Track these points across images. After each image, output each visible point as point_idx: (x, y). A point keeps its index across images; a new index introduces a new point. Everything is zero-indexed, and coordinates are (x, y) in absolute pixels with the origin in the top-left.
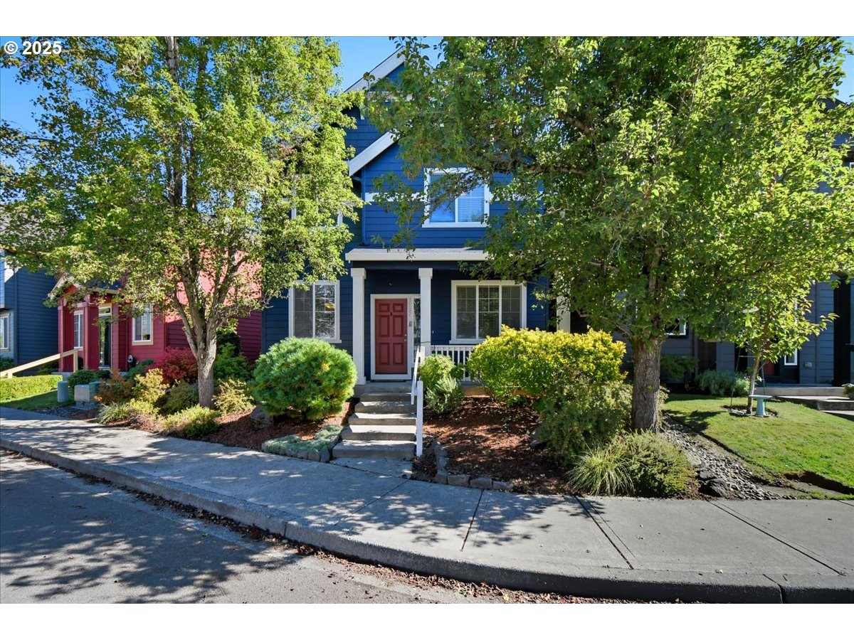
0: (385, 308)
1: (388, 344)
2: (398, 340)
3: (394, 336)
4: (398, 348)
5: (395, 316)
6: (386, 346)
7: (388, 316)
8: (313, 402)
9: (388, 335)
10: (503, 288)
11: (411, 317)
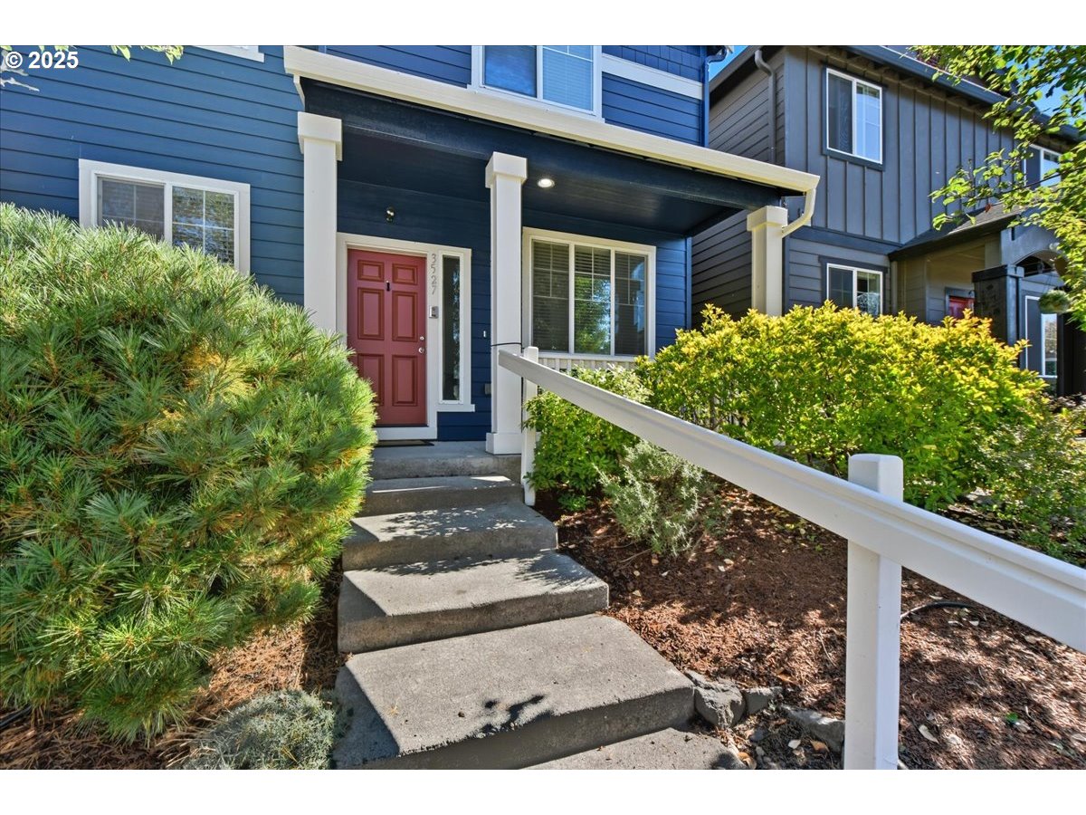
0: (370, 272)
1: (381, 356)
2: (402, 349)
3: (396, 339)
4: (404, 367)
5: (396, 294)
6: (376, 361)
7: (379, 292)
8: (119, 635)
9: (380, 337)
10: (618, 255)
11: (435, 298)
